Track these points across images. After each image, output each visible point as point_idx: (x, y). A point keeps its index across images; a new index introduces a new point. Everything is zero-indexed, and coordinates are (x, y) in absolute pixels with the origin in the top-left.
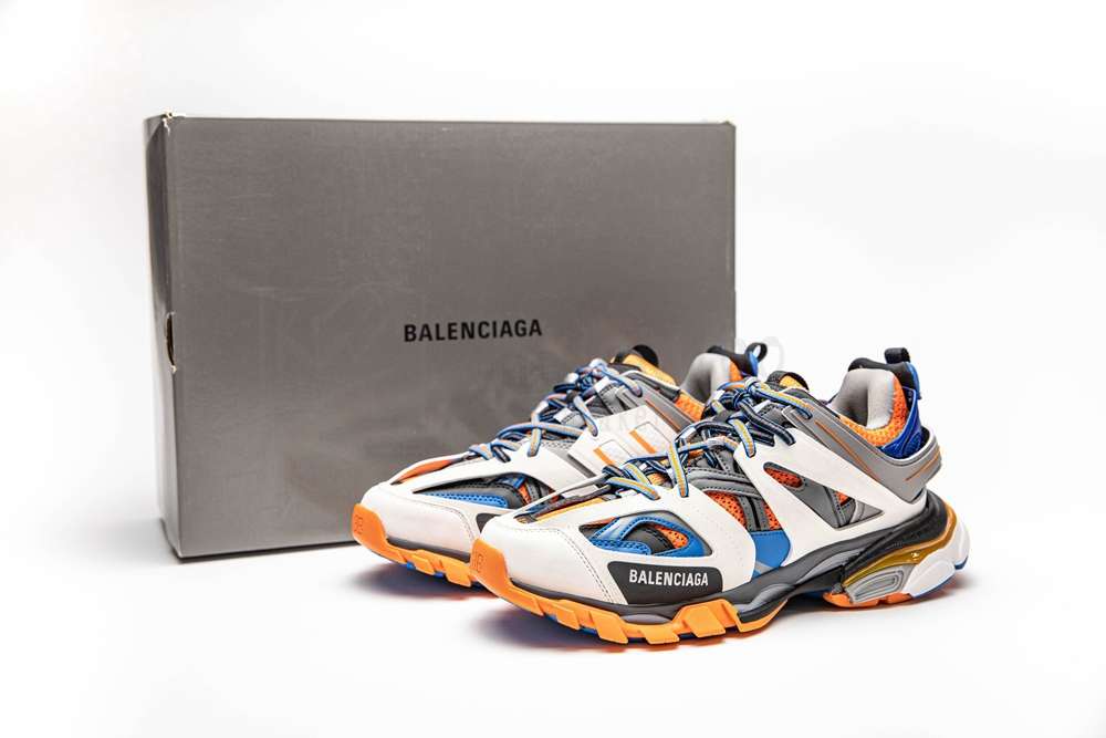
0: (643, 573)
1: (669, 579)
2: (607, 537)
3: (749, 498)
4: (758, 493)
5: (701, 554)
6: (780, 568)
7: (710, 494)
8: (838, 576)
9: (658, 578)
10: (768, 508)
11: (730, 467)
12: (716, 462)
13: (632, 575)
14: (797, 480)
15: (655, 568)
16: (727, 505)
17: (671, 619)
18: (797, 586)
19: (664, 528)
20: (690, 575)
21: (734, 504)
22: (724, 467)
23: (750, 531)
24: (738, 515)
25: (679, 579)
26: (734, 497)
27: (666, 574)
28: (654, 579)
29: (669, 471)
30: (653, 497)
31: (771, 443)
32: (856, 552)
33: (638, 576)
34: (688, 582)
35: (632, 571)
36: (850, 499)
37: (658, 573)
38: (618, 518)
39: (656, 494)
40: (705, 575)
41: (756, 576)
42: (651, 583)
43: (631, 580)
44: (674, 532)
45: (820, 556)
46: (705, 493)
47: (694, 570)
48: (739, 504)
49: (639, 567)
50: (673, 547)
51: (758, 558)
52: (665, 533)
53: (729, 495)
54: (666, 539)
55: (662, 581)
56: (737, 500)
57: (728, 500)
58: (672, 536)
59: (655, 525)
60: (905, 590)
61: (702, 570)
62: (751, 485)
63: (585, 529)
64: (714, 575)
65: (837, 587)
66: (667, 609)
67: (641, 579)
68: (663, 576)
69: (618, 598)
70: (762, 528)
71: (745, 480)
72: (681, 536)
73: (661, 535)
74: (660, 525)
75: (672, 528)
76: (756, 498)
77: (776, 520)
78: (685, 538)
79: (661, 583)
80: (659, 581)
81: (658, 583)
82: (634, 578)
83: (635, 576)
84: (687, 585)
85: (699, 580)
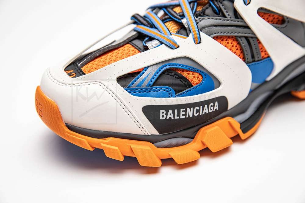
0: (170, 111)
1: (190, 112)
2: (140, 85)
3: (246, 38)
4: (254, 34)
5: (212, 88)
6: (265, 82)
7: (216, 38)
9: (182, 113)
10: (260, 43)
11: (231, 14)
12: (220, 10)
13: (161, 114)
14: (280, 18)
15: (178, 107)
16: (230, 45)
17: (193, 138)
20: (206, 106)
21: (235, 43)
22: (226, 14)
23: (247, 63)
24: (239, 52)
25: (198, 111)
26: (235, 38)
27: (188, 109)
28: (179, 115)
29: (184, 21)
30: (174, 46)
33: (167, 114)
34: (204, 111)
35: (161, 111)
37: (182, 110)
38: (147, 67)
39: (176, 43)
40: (216, 103)
41: (251, 92)
42: (176, 117)
43: (161, 118)
44: (191, 73)
46: (214, 38)
47: (207, 102)
48: (239, 43)
49: (166, 108)
50: (191, 85)
51: (253, 81)
52: (185, 74)
53: (231, 38)
54: (186, 80)
55: (185, 115)
56: (237, 40)
57: (230, 41)
58: (189, 76)
59: (177, 69)
61: (213, 100)
62: (247, 27)
63: (121, 79)
64: (223, 101)
66: (189, 132)
67: (169, 116)
68: (185, 111)
69: (151, 130)
70: (256, 59)
71: (244, 24)
72: (197, 75)
73: (182, 77)
74: (180, 69)
75: (190, 70)
76: (252, 37)
77: (265, 51)
78: (200, 77)
79: (184, 117)
80: (183, 115)
81: (182, 117)
82: (163, 116)
83: (164, 114)
84: (203, 113)
85: (212, 108)
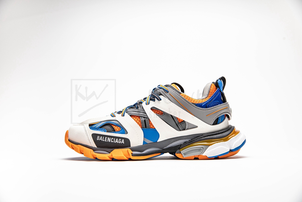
0: (101, 137)
1: (109, 140)
3: (144, 117)
4: (147, 116)
5: (124, 133)
6: (156, 142)
7: (131, 116)
8: (179, 148)
9: (106, 139)
10: (150, 121)
11: (141, 108)
13: (98, 138)
14: (162, 113)
15: (104, 136)
16: (136, 120)
17: (110, 153)
18: (163, 149)
19: (114, 125)
20: (117, 139)
21: (139, 119)
22: (139, 108)
23: (142, 128)
25: (113, 140)
26: (139, 117)
27: (108, 138)
28: (104, 139)
30: (113, 116)
31: (154, 100)
32: (187, 140)
33: (100, 138)
35: (98, 136)
36: (184, 121)
37: (106, 138)
38: (101, 122)
40: (123, 140)
41: (145, 144)
43: (97, 139)
44: (117, 127)
45: (173, 140)
47: (119, 138)
49: (100, 135)
50: (115, 131)
52: (114, 127)
53: (137, 116)
54: (113, 129)
55: (107, 140)
57: (137, 118)
58: (115, 128)
60: (204, 154)
61: (122, 138)
64: (127, 141)
65: (178, 151)
66: (109, 150)
67: (100, 139)
68: (107, 139)
69: (94, 145)
70: (147, 127)
71: (144, 112)
72: (119, 128)
73: (112, 127)
74: (113, 124)
75: (117, 125)
76: (146, 118)
77: (153, 125)
78: (120, 129)
79: (106, 141)
80: (106, 140)
81: (105, 141)
82: (98, 139)
83: (99, 138)
84: (116, 142)
85: (120, 141)
